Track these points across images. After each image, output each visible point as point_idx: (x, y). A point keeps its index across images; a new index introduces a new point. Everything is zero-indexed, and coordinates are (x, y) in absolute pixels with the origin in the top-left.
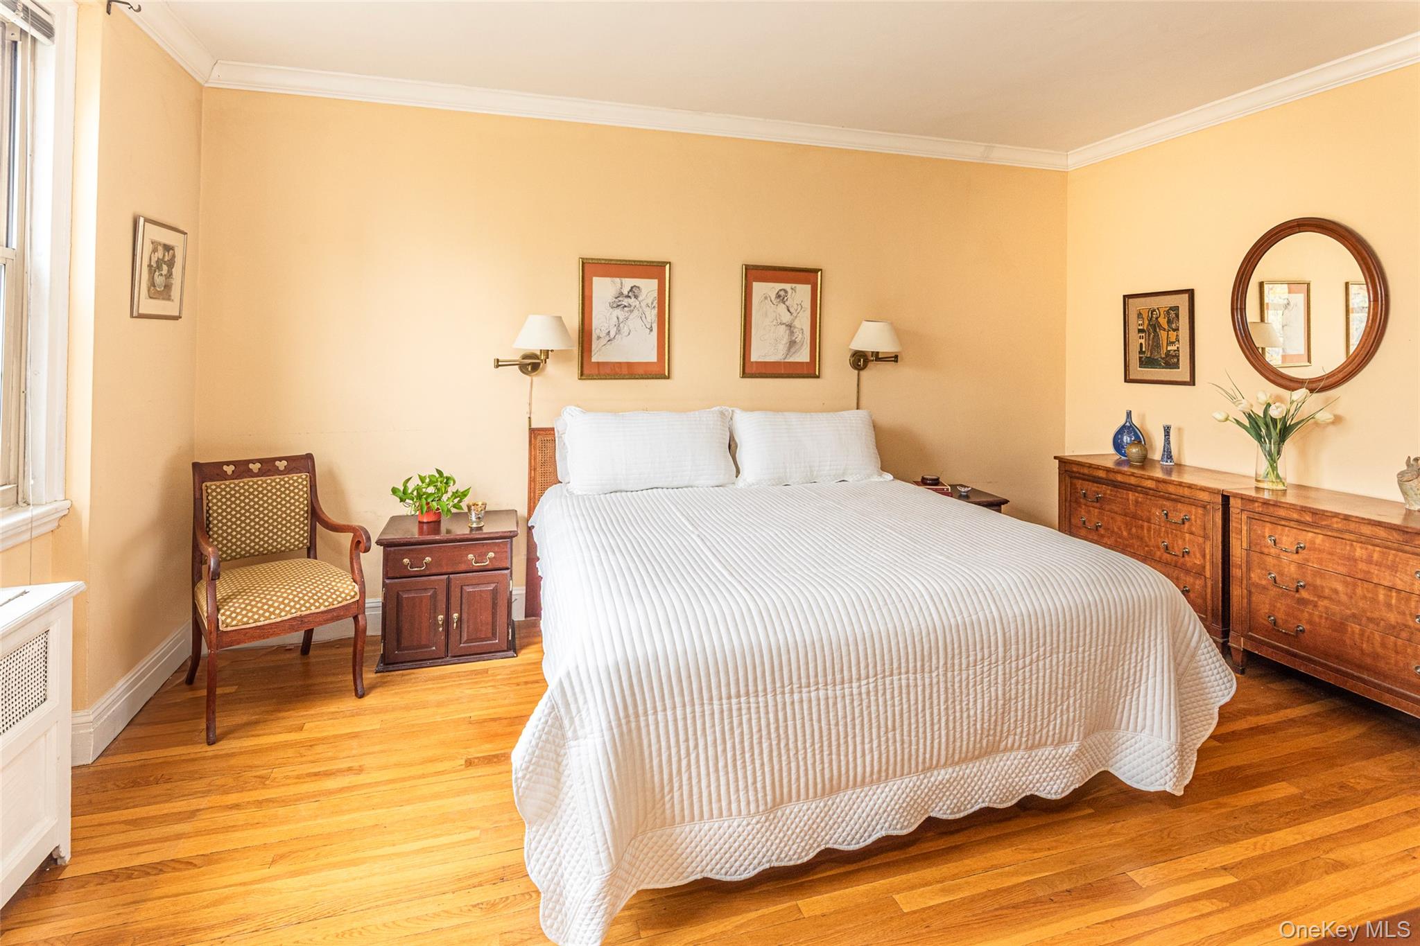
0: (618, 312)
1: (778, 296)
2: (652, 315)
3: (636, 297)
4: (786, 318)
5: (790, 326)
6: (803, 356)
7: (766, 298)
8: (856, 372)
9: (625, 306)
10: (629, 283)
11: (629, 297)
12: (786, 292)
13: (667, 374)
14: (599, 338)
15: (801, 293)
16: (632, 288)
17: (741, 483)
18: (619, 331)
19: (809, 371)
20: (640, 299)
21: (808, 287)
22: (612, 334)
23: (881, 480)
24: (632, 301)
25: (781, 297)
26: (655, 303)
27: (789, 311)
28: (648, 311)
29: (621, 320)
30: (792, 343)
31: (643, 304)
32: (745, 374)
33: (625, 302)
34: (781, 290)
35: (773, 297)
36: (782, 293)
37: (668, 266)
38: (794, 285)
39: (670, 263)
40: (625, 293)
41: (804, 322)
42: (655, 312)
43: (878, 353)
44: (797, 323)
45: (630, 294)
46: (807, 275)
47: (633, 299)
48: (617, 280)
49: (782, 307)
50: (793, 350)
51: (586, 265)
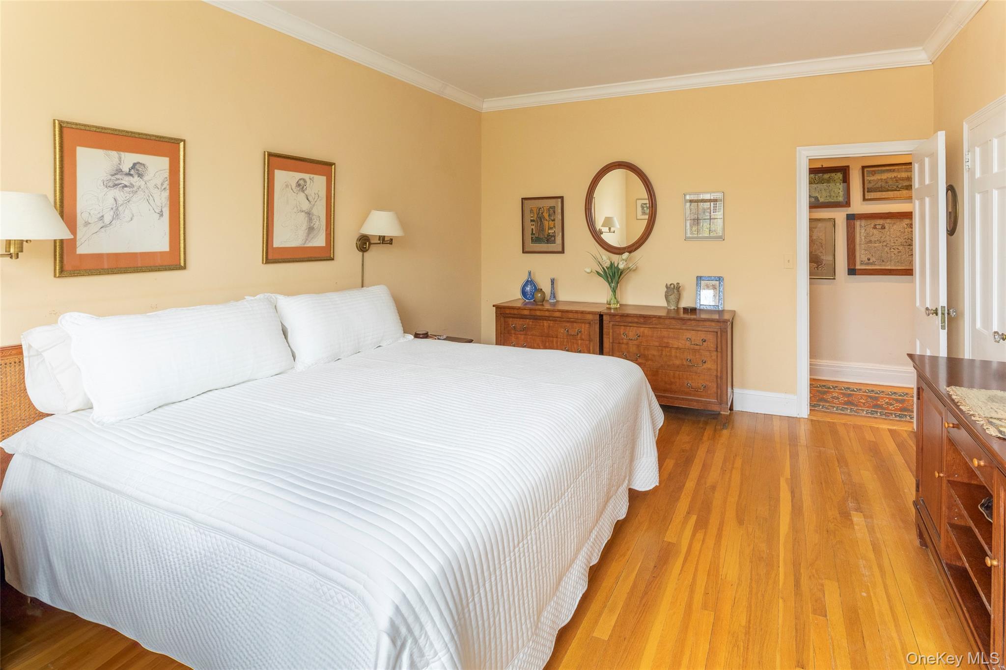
0: (116, 192)
1: (298, 185)
2: (162, 198)
3: (140, 176)
4: (306, 206)
5: (309, 214)
6: (320, 241)
7: (287, 186)
8: (361, 253)
9: (126, 186)
10: (129, 159)
11: (131, 175)
12: (305, 181)
13: (182, 264)
14: (87, 224)
15: (318, 183)
16: (135, 164)
17: (298, 367)
18: (116, 215)
19: (325, 255)
20: (146, 178)
21: (323, 179)
22: (107, 219)
23: (405, 340)
24: (135, 180)
25: (301, 186)
26: (166, 185)
27: (308, 199)
28: (156, 193)
29: (120, 202)
30: (311, 229)
31: (151, 185)
32: (268, 260)
33: (126, 180)
34: (300, 179)
35: (294, 185)
36: (301, 182)
37: (182, 144)
38: (312, 176)
39: (184, 141)
40: (126, 169)
41: (320, 210)
42: (166, 194)
44: (315, 211)
45: (132, 172)
46: (324, 167)
47: (136, 178)
48: (114, 154)
49: (302, 196)
50: (311, 236)
51: (65, 131)
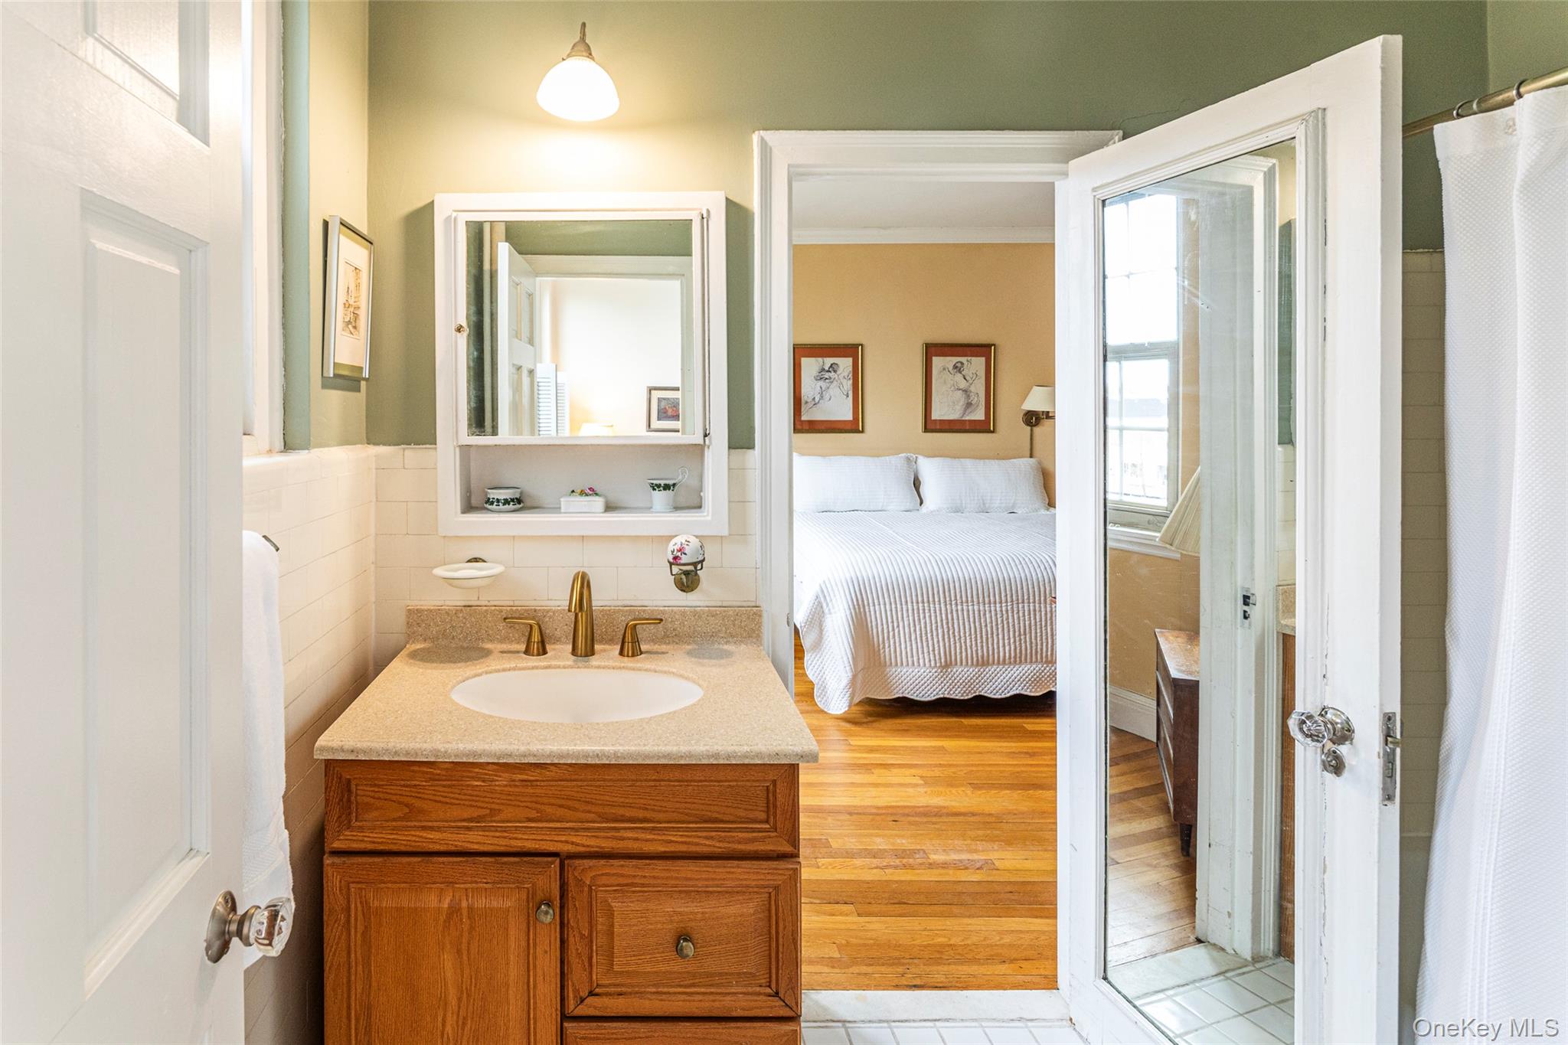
0: (821, 383)
1: (955, 367)
2: (848, 385)
3: (835, 371)
4: (963, 384)
5: (965, 391)
6: (979, 415)
7: (944, 369)
8: (1029, 428)
9: (826, 379)
10: (829, 361)
11: (830, 372)
12: (962, 363)
13: (861, 429)
14: (807, 402)
15: (977, 364)
16: (832, 365)
17: (924, 509)
18: (822, 397)
19: (983, 427)
20: (838, 373)
21: (983, 360)
22: (817, 400)
23: (1048, 513)
24: (832, 374)
25: (958, 368)
26: (851, 376)
27: (965, 379)
28: (844, 382)
29: (823, 389)
30: (969, 405)
31: (841, 377)
32: (926, 430)
33: (827, 375)
34: (957, 362)
35: (951, 368)
36: (959, 365)
37: (860, 347)
38: (969, 358)
39: (862, 345)
40: (827, 369)
41: (979, 388)
42: (851, 382)
43: (1048, 412)
44: (972, 388)
45: (831, 370)
46: (983, 349)
47: (833, 373)
48: (820, 359)
49: (959, 377)
50: (970, 410)
51: (796, 349)
